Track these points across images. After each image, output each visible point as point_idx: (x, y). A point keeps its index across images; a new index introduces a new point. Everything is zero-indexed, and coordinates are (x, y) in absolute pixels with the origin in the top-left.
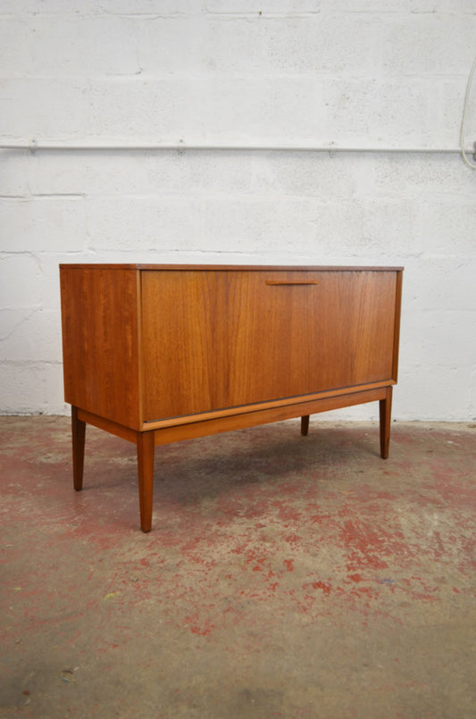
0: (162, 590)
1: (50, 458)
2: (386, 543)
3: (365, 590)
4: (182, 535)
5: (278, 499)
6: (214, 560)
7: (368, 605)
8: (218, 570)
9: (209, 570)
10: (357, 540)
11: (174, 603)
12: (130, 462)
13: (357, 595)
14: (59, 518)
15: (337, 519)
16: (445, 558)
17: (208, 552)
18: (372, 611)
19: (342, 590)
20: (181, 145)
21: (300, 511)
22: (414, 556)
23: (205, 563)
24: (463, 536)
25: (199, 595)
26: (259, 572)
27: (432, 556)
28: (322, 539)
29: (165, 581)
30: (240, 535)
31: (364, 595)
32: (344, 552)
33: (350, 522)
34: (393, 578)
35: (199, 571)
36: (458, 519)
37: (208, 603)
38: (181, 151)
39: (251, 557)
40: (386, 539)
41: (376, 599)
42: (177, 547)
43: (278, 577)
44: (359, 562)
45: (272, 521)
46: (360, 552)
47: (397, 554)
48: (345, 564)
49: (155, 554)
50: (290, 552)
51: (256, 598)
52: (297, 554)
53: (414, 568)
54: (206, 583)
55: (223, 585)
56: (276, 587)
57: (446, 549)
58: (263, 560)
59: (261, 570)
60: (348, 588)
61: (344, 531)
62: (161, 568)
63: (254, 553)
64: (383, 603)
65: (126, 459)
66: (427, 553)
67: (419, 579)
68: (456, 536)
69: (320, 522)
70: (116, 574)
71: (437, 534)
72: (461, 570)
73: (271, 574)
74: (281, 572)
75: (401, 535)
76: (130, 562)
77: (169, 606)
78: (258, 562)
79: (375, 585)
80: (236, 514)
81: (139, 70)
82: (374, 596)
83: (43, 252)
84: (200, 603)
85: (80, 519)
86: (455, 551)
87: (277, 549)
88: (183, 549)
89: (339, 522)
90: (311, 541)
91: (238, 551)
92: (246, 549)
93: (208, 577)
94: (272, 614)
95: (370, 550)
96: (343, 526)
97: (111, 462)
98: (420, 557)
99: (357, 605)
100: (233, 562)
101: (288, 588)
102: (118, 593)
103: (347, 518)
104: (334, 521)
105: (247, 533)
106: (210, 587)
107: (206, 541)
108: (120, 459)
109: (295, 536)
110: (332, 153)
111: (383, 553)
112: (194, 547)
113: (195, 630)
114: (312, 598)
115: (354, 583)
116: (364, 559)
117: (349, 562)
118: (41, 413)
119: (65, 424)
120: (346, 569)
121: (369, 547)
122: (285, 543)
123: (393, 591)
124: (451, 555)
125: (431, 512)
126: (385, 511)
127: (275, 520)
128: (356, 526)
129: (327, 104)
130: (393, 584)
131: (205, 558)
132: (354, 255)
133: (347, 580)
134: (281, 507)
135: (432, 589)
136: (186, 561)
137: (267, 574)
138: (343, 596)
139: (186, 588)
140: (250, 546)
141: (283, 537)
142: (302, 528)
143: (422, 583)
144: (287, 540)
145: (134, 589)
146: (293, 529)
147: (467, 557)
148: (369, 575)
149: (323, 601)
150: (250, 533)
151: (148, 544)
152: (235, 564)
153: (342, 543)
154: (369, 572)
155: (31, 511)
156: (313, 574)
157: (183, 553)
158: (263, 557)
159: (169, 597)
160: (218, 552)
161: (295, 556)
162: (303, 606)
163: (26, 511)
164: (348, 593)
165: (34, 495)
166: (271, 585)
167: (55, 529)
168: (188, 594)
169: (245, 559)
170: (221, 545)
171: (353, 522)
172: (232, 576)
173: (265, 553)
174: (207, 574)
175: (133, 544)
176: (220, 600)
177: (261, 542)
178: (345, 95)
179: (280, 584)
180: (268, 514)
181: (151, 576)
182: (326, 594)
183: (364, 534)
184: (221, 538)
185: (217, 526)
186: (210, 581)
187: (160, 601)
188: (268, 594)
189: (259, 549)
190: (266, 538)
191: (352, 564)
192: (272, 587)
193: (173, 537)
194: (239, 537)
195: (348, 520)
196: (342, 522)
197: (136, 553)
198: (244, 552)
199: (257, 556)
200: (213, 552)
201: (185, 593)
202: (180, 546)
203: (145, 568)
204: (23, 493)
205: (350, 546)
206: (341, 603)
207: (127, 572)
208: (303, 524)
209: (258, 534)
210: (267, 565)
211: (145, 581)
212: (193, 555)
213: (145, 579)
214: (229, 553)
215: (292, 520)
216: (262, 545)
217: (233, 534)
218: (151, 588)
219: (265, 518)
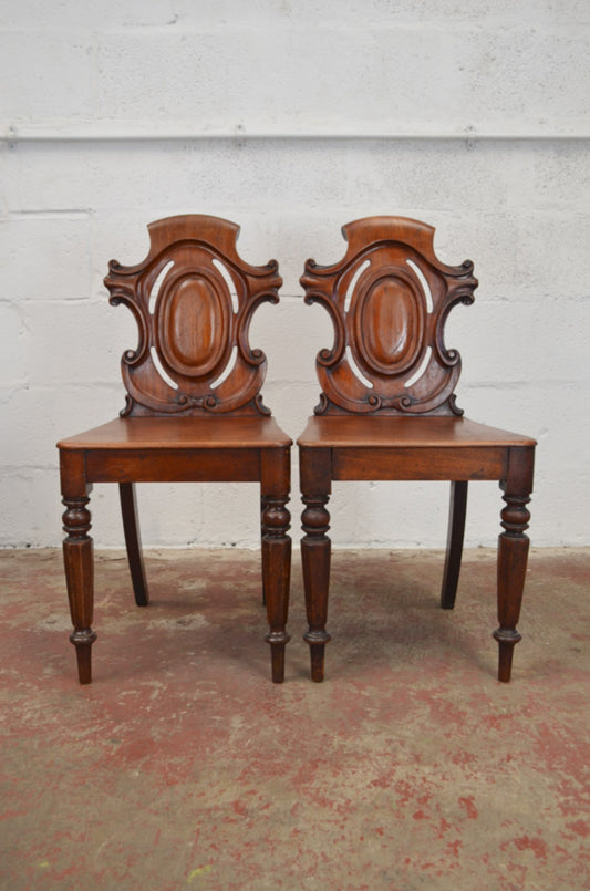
0: (279, 860)
1: (54, 622)
4: (288, 755)
5: (423, 686)
6: (350, 801)
8: (359, 818)
9: (345, 819)
10: (564, 758)
11: (302, 884)
12: (181, 627)
14: (87, 732)
15: (524, 721)
17: (336, 786)
19: (564, 851)
20: (240, 133)
21: (461, 708)
23: (335, 807)
25: (338, 867)
26: (424, 822)
28: (509, 758)
29: (280, 842)
30: (380, 755)
32: (549, 781)
33: (544, 724)
35: (329, 821)
38: (240, 143)
39: (406, 792)
42: (285, 779)
43: (458, 830)
44: (578, 799)
45: (422, 726)
46: (574, 780)
48: (555, 803)
49: (253, 792)
50: (465, 783)
51: (431, 871)
52: (476, 785)
54: (346, 844)
55: (373, 848)
56: (459, 848)
58: (425, 799)
59: (428, 818)
60: (573, 846)
61: (539, 742)
62: (268, 818)
63: (408, 786)
65: (173, 621)
69: (498, 727)
70: (198, 832)
73: (444, 825)
74: (460, 820)
76: (217, 808)
78: (419, 803)
80: (364, 715)
81: (173, 18)
83: (28, 299)
85: (120, 731)
87: (444, 779)
88: (296, 781)
89: (528, 726)
90: (491, 761)
91: (381, 782)
92: (395, 778)
93: (346, 832)
96: (536, 733)
97: (150, 627)
100: (378, 803)
101: (477, 850)
102: (208, 868)
103: (538, 719)
104: (518, 724)
105: (389, 750)
106: (353, 851)
107: (328, 765)
108: (164, 621)
109: (465, 753)
110: (469, 143)
112: (311, 779)
114: (520, 867)
115: (580, 838)
116: (583, 791)
117: (562, 799)
118: (28, 546)
120: (561, 813)
122: (454, 765)
127: (428, 724)
128: (555, 733)
129: (461, 69)
131: (332, 798)
132: (504, 299)
133: (568, 832)
134: (432, 702)
136: (305, 805)
137: (437, 823)
138: (570, 864)
139: (315, 856)
140: (401, 773)
141: (448, 754)
142: (473, 739)
144: (456, 761)
145: (232, 860)
146: (459, 740)
149: (540, 874)
150: (395, 750)
151: (238, 773)
152: (383, 807)
153: (542, 764)
155: (42, 717)
156: (510, 823)
157: (298, 791)
158: (424, 794)
159: (291, 873)
160: (352, 786)
161: (475, 789)
162: (510, 884)
163: (33, 718)
164: (576, 857)
165: (41, 689)
166: (450, 845)
167: (85, 749)
168: (321, 866)
169: (397, 797)
170: (354, 772)
171: (550, 725)
172: (384, 831)
173: (426, 785)
174: (342, 827)
175: (215, 775)
176: (375, 877)
177: (416, 766)
178: (487, 55)
179: (463, 844)
180: (414, 714)
181: (254, 834)
182: (541, 859)
183: (572, 746)
184: (351, 761)
185: (340, 738)
186: (351, 841)
187: (280, 882)
188: (449, 862)
189: (414, 777)
190: (421, 758)
191: (567, 802)
192: (452, 848)
193: (278, 761)
194: (378, 758)
195: (540, 722)
196: (532, 726)
197: (221, 792)
198: (393, 784)
199: (414, 791)
200: (343, 785)
201: (316, 864)
202: (289, 777)
203: (242, 820)
204: (24, 686)
205: (555, 769)
206: (569, 875)
207: (215, 828)
208: (474, 731)
209: (407, 750)
210: (434, 807)
211: (247, 845)
212: (314, 792)
213: (246, 841)
214: (369, 787)
215: (454, 725)
216: (417, 770)
217: (368, 751)
218: (260, 858)
219: (412, 721)
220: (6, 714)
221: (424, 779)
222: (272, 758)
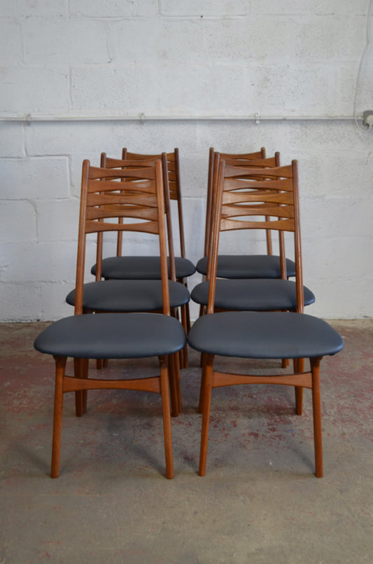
3: (279, 436)
7: (279, 444)
13: (273, 438)
19: (265, 436)
20: (142, 117)
22: (307, 417)
24: (339, 404)
26: (217, 428)
31: (277, 439)
34: (294, 429)
35: (182, 428)
36: (338, 393)
41: (284, 440)
43: (229, 430)
44: (276, 421)
46: (276, 415)
48: (267, 422)
51: (217, 442)
53: (307, 423)
56: (228, 436)
61: (266, 403)
62: (160, 428)
63: (213, 417)
64: (287, 442)
68: (335, 404)
73: (224, 429)
76: (141, 425)
79: (283, 433)
81: (109, 60)
83: (38, 199)
84: (187, 445)
86: (333, 413)
87: (227, 415)
93: (188, 431)
94: (227, 450)
99: (274, 444)
101: (234, 436)
102: (139, 442)
103: (268, 395)
107: (183, 412)
109: (237, 407)
110: (257, 122)
111: (289, 415)
113: (187, 458)
114: (248, 441)
115: (272, 433)
116: (278, 419)
118: (38, 320)
120: (267, 425)
121: (282, 412)
122: (231, 411)
123: (293, 436)
124: (329, 415)
127: (224, 397)
129: (253, 85)
130: (294, 432)
131: (184, 421)
133: (268, 431)
138: (266, 439)
141: (230, 407)
143: (310, 431)
145: (147, 439)
146: (235, 402)
147: (338, 416)
149: (254, 442)
153: (265, 410)
154: (281, 426)
156: (248, 428)
158: (218, 420)
160: (192, 418)
161: (237, 418)
171: (273, 397)
177: (217, 411)
178: (266, 78)
179: (230, 434)
182: (256, 438)
183: (279, 404)
188: (224, 439)
189: (215, 415)
190: (219, 409)
191: (271, 422)
192: (225, 436)
196: (265, 398)
199: (215, 419)
203: (151, 428)
206: (264, 443)
207: (141, 431)
215: (234, 397)
221: (219, 415)
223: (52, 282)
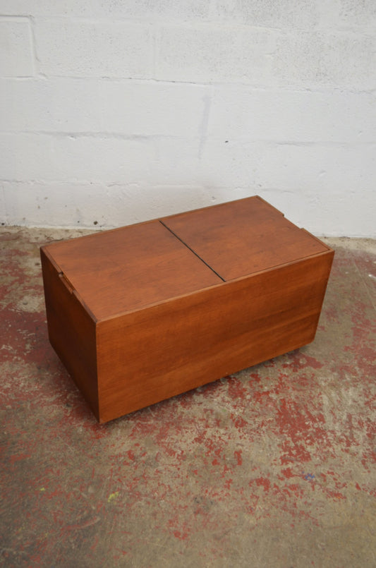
0: (149, 490)
1: (28, 303)
2: (310, 430)
3: (294, 487)
4: (155, 419)
7: (295, 504)
8: (188, 463)
9: (180, 464)
10: (289, 425)
11: (159, 505)
13: (288, 493)
15: (273, 396)
16: (353, 448)
18: (298, 512)
19: (277, 487)
21: (244, 387)
22: (330, 446)
23: (176, 456)
24: (369, 420)
25: (175, 495)
26: (216, 466)
27: (344, 445)
28: (263, 424)
29: (150, 478)
30: (200, 420)
31: (293, 492)
32: (278, 441)
33: (284, 399)
34: (314, 474)
35: (173, 465)
36: (367, 397)
37: (182, 503)
39: (210, 447)
40: (311, 423)
41: (301, 497)
42: (153, 436)
43: (231, 472)
44: (291, 454)
45: (223, 401)
46: (291, 442)
47: (319, 443)
48: (279, 456)
49: (137, 445)
50: (239, 441)
51: (216, 497)
52: (244, 443)
53: (330, 460)
54: (180, 480)
55: (192, 483)
56: (230, 484)
57: (355, 436)
58: (219, 451)
59: (219, 464)
60: (282, 484)
61: (280, 413)
62: (144, 462)
63: (212, 443)
64: (306, 503)
66: (341, 441)
67: (333, 473)
68: (364, 419)
69: (261, 402)
70: (112, 471)
71: (350, 416)
72: (364, 462)
73: (226, 469)
74: (234, 466)
75: (322, 418)
76: (120, 455)
77: (156, 508)
78: (215, 453)
79: (301, 482)
82: (300, 494)
84: (178, 505)
85: (71, 398)
86: (361, 438)
87: (229, 438)
88: (158, 437)
89: (276, 401)
90: (254, 426)
91: (198, 440)
92: (206, 437)
93: (180, 473)
94: (229, 516)
95: (299, 438)
96: (279, 407)
98: (335, 447)
99: (288, 504)
100: (197, 454)
101: (238, 486)
102: (117, 493)
103: (282, 396)
104: (271, 399)
105: (205, 417)
106: (182, 485)
107: (174, 426)
109: (242, 420)
111: (308, 441)
112: (165, 436)
113: (177, 534)
114: (256, 497)
115: (286, 479)
116: (294, 449)
118: (3, 224)
119: (28, 242)
120: (281, 463)
121: (298, 434)
122: (235, 429)
123: (313, 487)
124: (358, 444)
125: (347, 386)
126: (312, 386)
127: (227, 398)
128: (288, 407)
130: (314, 479)
131: (175, 450)
133: (281, 475)
134: (230, 381)
135: (341, 485)
136: (162, 453)
137: (223, 468)
138: (279, 495)
139: (165, 487)
140: (209, 433)
141: (234, 420)
142: (247, 411)
143: (335, 479)
144: (236, 426)
145: (128, 489)
146: (241, 411)
147: (370, 447)
148: (297, 469)
149: (264, 501)
150: (208, 417)
151: (130, 432)
152: (199, 456)
153: (278, 429)
154: (297, 466)
155: (29, 386)
156: (256, 468)
157: (159, 443)
158: (219, 448)
159: (154, 498)
160: (185, 442)
161: (242, 446)
162: (250, 507)
163: (24, 386)
164: (282, 491)
165: (26, 363)
166: (227, 482)
167: (55, 411)
168: (168, 494)
169: (206, 449)
170: (187, 432)
171: (287, 400)
172: (198, 472)
173: (220, 442)
174: (179, 469)
175: (119, 432)
176: (191, 501)
177: (217, 428)
179: (233, 481)
180: (220, 390)
181: (138, 473)
182: (266, 492)
183: (295, 416)
184: (186, 425)
185: (181, 407)
186: (182, 478)
187: (149, 503)
188: (225, 492)
189: (215, 436)
190: (220, 423)
191: (285, 455)
192: (227, 484)
193: (149, 423)
194: (199, 422)
195: (282, 398)
196: (278, 402)
197: (123, 443)
198: (205, 440)
199: (214, 446)
200: (181, 441)
201: (166, 492)
202: (155, 435)
203: (132, 463)
204: (17, 360)
205: (284, 433)
206: (277, 502)
207: (120, 468)
208: (248, 404)
209: (214, 417)
210: (222, 457)
211: (134, 479)
212: (166, 445)
213: (134, 476)
214: (193, 442)
215: (240, 398)
216: (217, 431)
217: (194, 417)
218: (141, 487)
219: (218, 396)
220: (11, 383)
221: (220, 437)
222: (147, 421)
223: (17, 182)
